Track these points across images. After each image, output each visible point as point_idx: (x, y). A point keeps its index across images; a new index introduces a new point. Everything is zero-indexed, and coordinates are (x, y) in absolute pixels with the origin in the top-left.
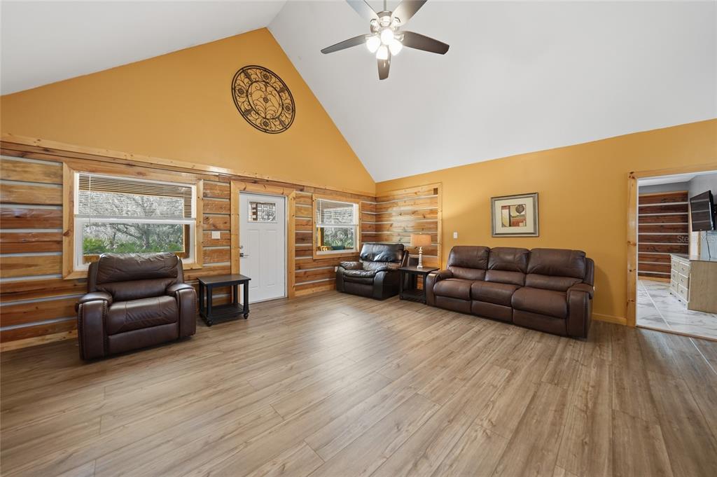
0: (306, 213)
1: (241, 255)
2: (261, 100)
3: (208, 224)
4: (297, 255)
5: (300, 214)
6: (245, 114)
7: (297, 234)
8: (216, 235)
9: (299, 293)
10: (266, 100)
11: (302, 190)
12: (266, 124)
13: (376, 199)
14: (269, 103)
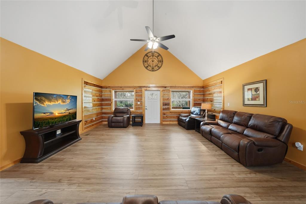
0: (167, 95)
1: (146, 109)
2: (152, 62)
3: (137, 100)
4: (163, 110)
5: (164, 96)
6: (146, 68)
7: (163, 103)
8: (139, 103)
9: (164, 123)
10: (153, 61)
11: (165, 88)
12: (153, 69)
13: (203, 87)
14: (154, 62)
